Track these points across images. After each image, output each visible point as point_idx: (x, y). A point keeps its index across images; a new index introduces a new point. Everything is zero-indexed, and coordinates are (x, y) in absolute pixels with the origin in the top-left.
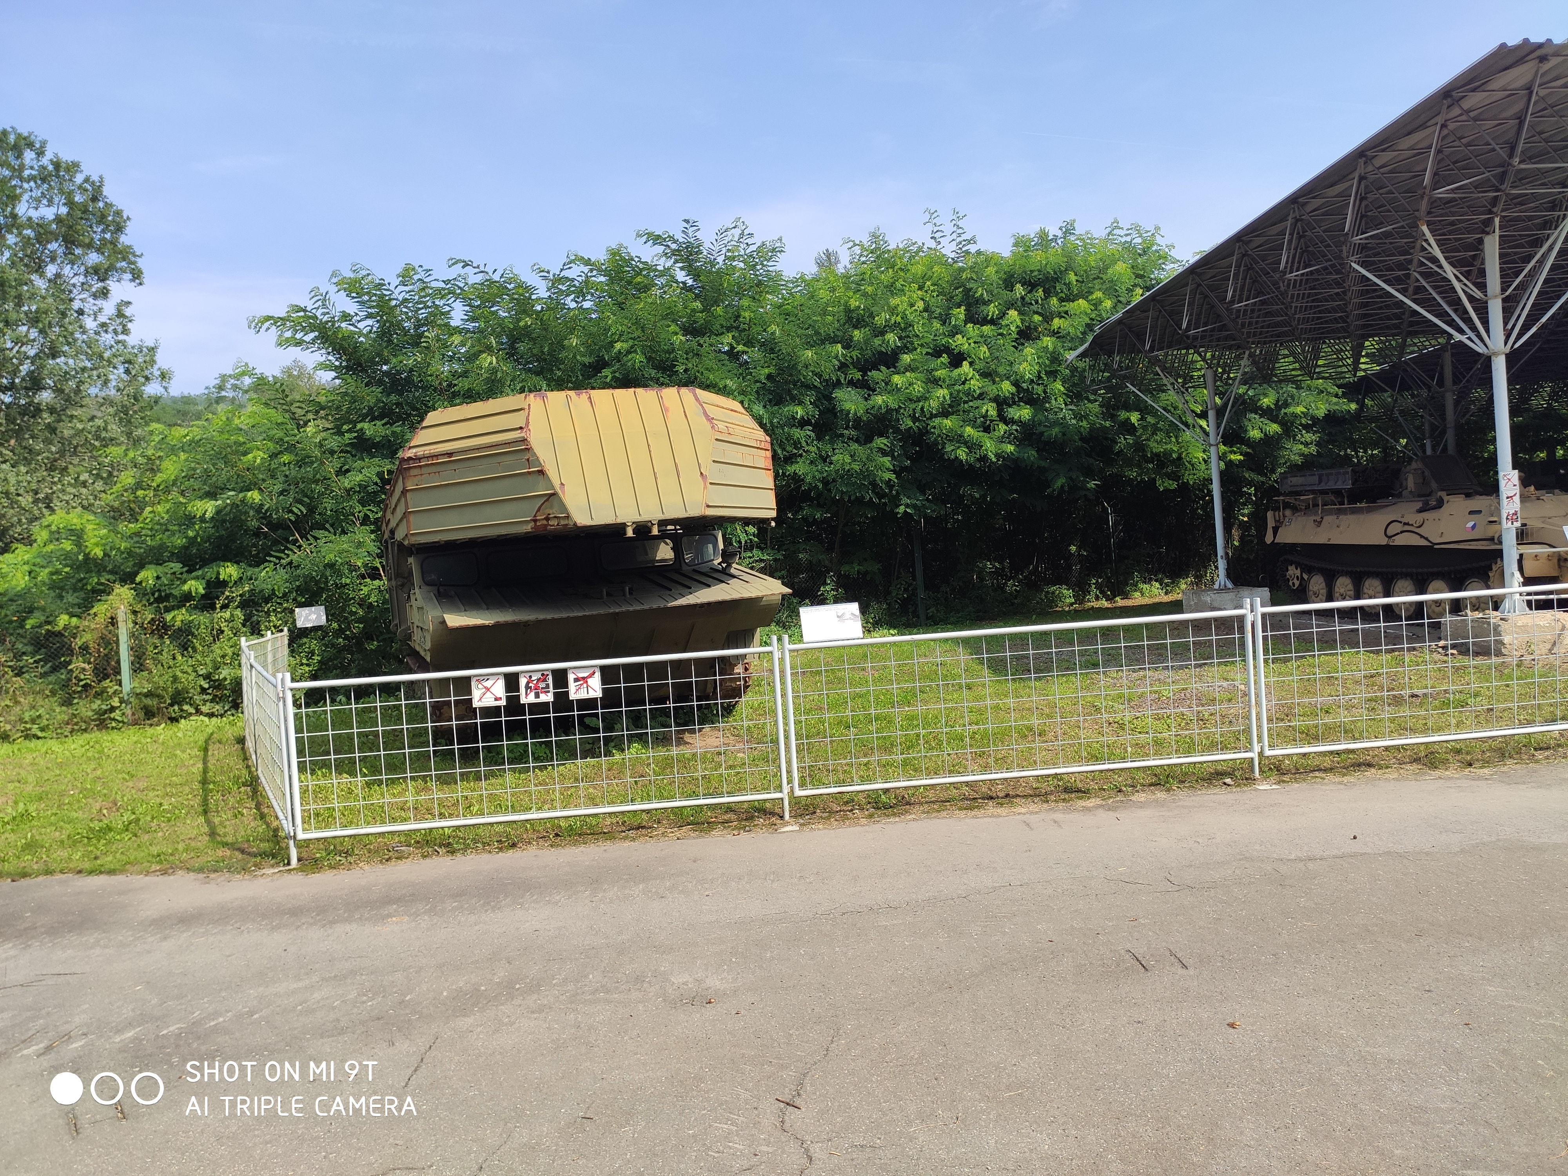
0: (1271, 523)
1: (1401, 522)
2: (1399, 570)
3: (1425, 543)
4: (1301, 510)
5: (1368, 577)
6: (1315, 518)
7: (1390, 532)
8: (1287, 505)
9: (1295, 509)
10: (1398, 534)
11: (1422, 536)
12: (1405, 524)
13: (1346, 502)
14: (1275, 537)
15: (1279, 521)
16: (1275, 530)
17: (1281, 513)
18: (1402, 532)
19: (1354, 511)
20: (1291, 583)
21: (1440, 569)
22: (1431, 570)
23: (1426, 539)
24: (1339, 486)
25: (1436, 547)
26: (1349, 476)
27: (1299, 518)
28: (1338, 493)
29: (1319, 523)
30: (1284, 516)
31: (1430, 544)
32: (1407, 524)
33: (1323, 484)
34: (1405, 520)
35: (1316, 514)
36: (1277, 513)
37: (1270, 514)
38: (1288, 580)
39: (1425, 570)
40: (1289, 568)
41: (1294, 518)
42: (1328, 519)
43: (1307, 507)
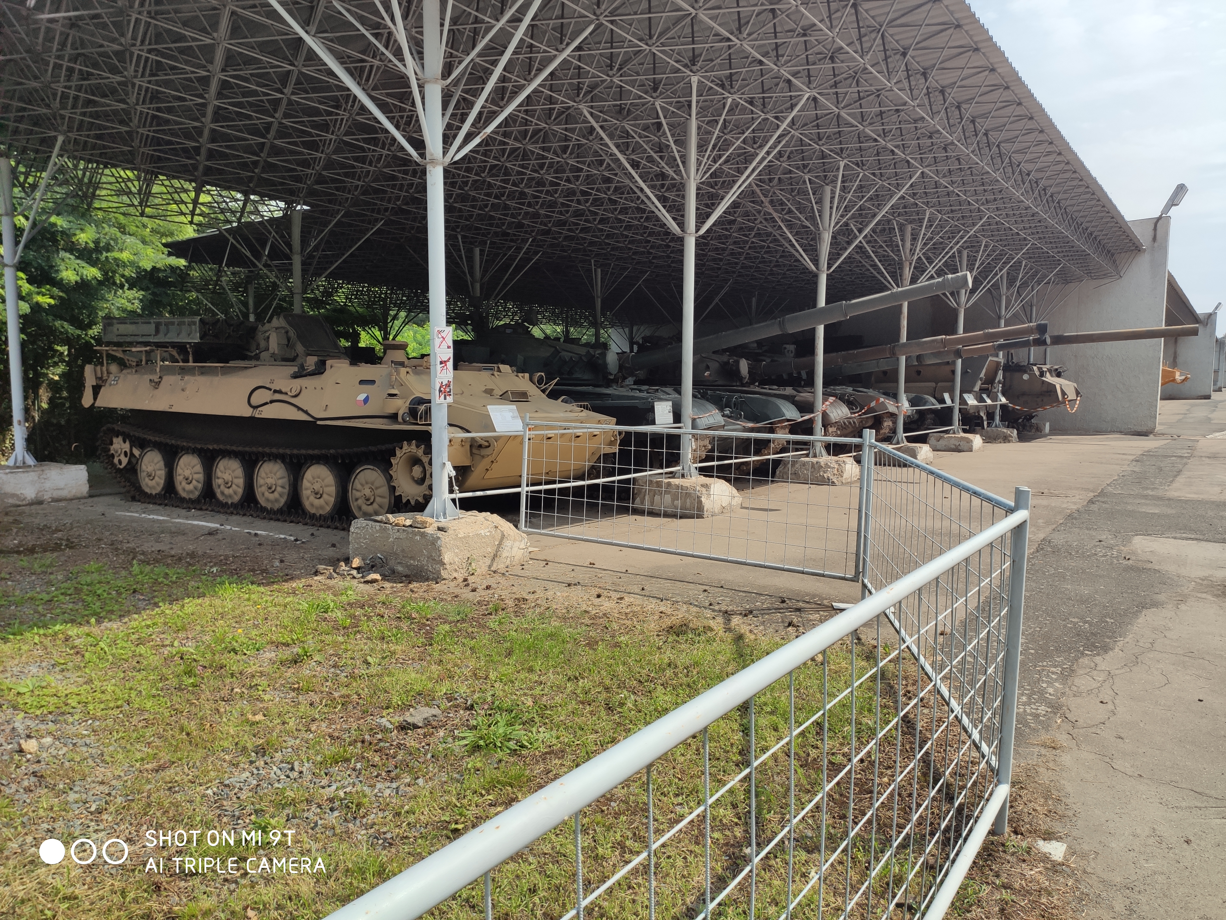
0: (90, 380)
1: (270, 390)
2: (267, 450)
3: (304, 417)
4: (131, 367)
5: (224, 457)
6: (152, 377)
7: (255, 401)
8: (112, 358)
9: (123, 365)
10: (266, 404)
11: (299, 409)
12: (275, 391)
13: (191, 359)
14: (95, 399)
15: (101, 378)
16: (96, 390)
17: (104, 368)
18: (272, 402)
19: (203, 372)
20: (116, 460)
21: (323, 452)
22: (311, 452)
23: (306, 412)
24: (183, 339)
25: (319, 423)
26: (196, 328)
27: (129, 376)
28: (181, 348)
29: (156, 385)
30: (109, 373)
31: (310, 419)
32: (280, 392)
33: (161, 335)
34: (274, 387)
35: (154, 372)
36: (98, 368)
37: (89, 370)
38: (113, 456)
39: (303, 452)
40: (115, 440)
41: (122, 376)
42: (169, 380)
43: (139, 364)
